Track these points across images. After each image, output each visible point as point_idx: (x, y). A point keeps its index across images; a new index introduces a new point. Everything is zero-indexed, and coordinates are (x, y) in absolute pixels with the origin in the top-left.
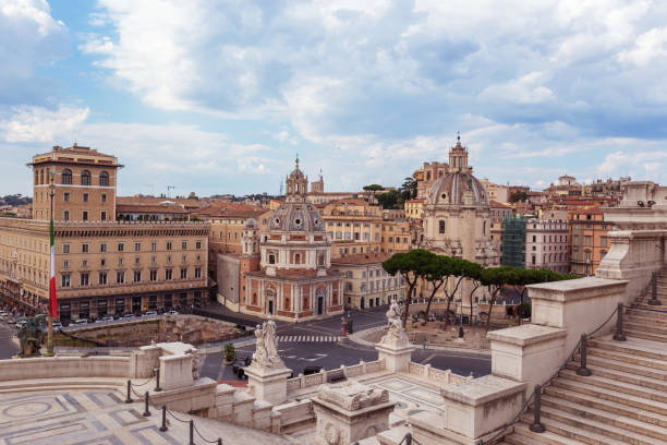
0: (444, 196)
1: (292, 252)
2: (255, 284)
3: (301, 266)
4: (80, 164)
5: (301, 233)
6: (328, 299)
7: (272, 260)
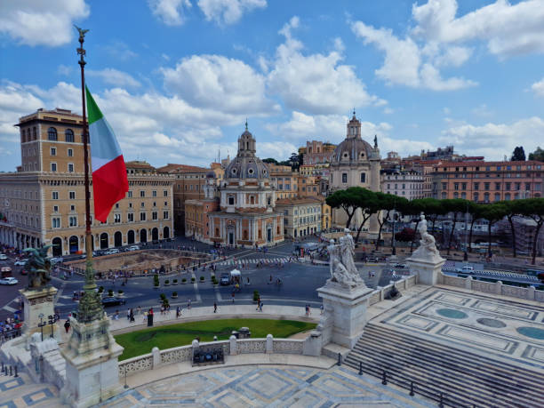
0: (346, 155)
1: (248, 195)
2: (217, 221)
3: (255, 205)
4: (64, 123)
5: (254, 180)
6: (274, 231)
7: (231, 202)
